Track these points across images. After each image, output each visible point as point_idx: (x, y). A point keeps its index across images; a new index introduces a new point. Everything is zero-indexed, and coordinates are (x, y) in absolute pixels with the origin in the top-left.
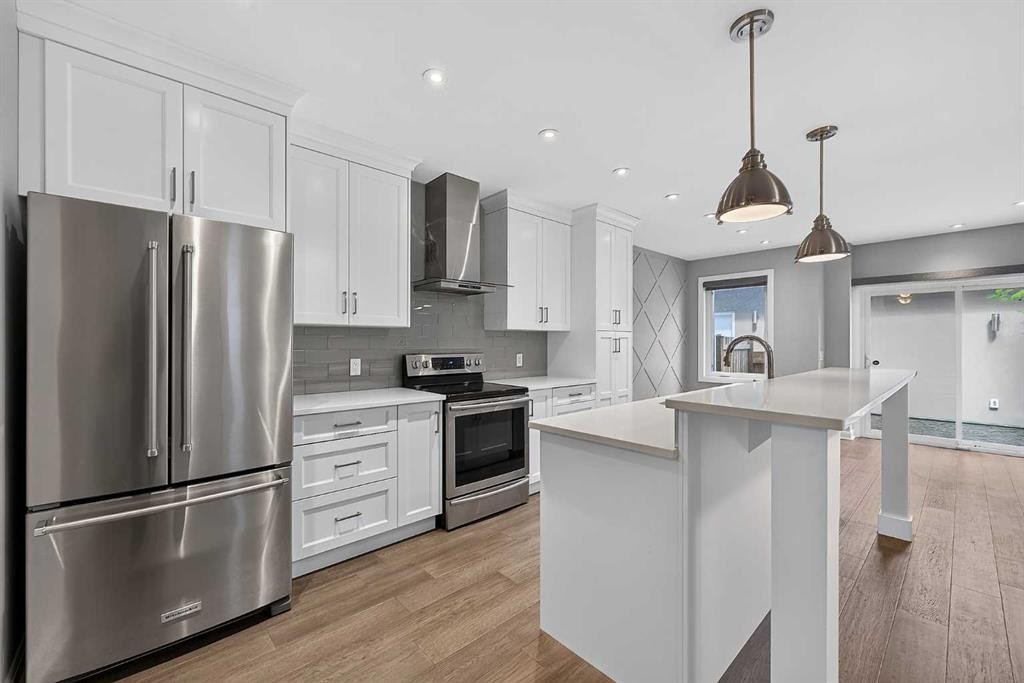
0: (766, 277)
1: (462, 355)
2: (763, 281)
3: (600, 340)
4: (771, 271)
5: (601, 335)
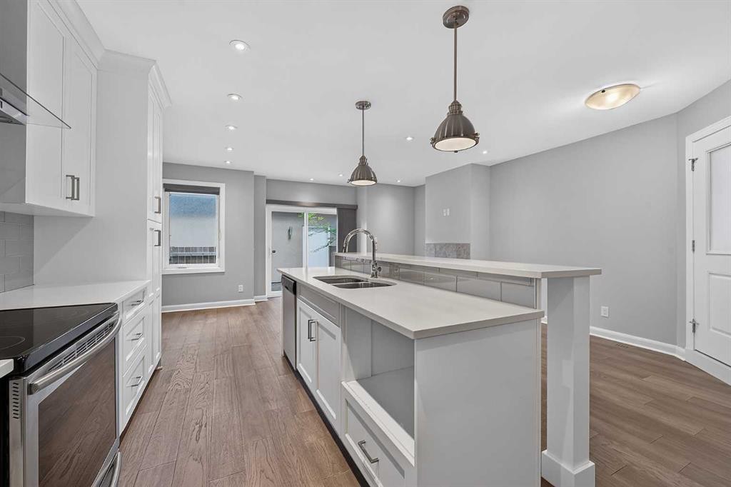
0: (219, 188)
2: (216, 191)
3: (149, 232)
4: (224, 185)
5: (150, 224)
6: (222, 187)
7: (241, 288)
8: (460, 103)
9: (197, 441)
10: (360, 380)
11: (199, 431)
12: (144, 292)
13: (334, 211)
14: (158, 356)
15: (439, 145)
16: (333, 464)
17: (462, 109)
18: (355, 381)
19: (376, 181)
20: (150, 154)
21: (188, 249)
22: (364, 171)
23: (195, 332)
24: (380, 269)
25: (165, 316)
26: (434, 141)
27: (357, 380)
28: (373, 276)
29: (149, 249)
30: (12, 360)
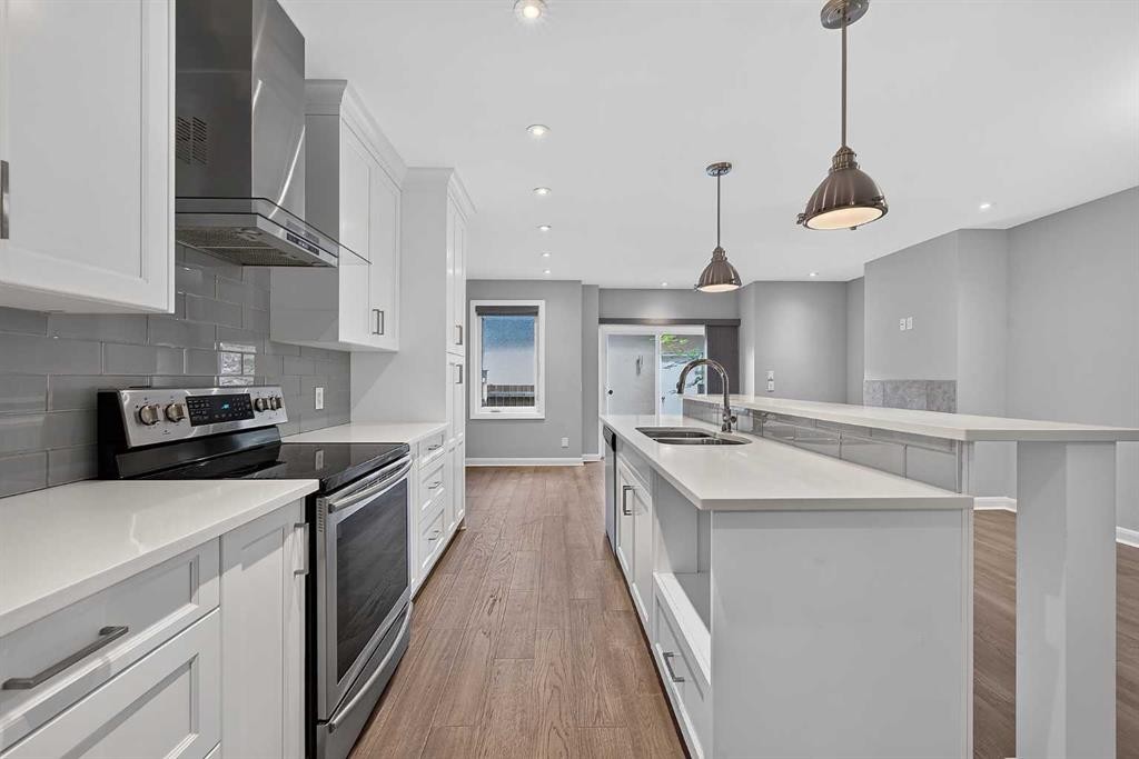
0: (537, 307)
1: (245, 391)
2: (533, 311)
3: (448, 367)
4: (543, 302)
5: (449, 359)
6: (541, 304)
7: (565, 442)
8: (853, 150)
9: (489, 614)
10: (679, 574)
11: (493, 604)
12: (443, 436)
13: (701, 330)
14: (461, 513)
15: (813, 222)
16: (641, 680)
17: (856, 159)
18: (671, 575)
19: (740, 284)
20: (450, 271)
21: (507, 388)
22: (719, 269)
23: (506, 494)
24: (734, 419)
25: (470, 471)
26: (804, 218)
27: (675, 574)
28: (724, 429)
29: (449, 387)
30: (317, 481)
